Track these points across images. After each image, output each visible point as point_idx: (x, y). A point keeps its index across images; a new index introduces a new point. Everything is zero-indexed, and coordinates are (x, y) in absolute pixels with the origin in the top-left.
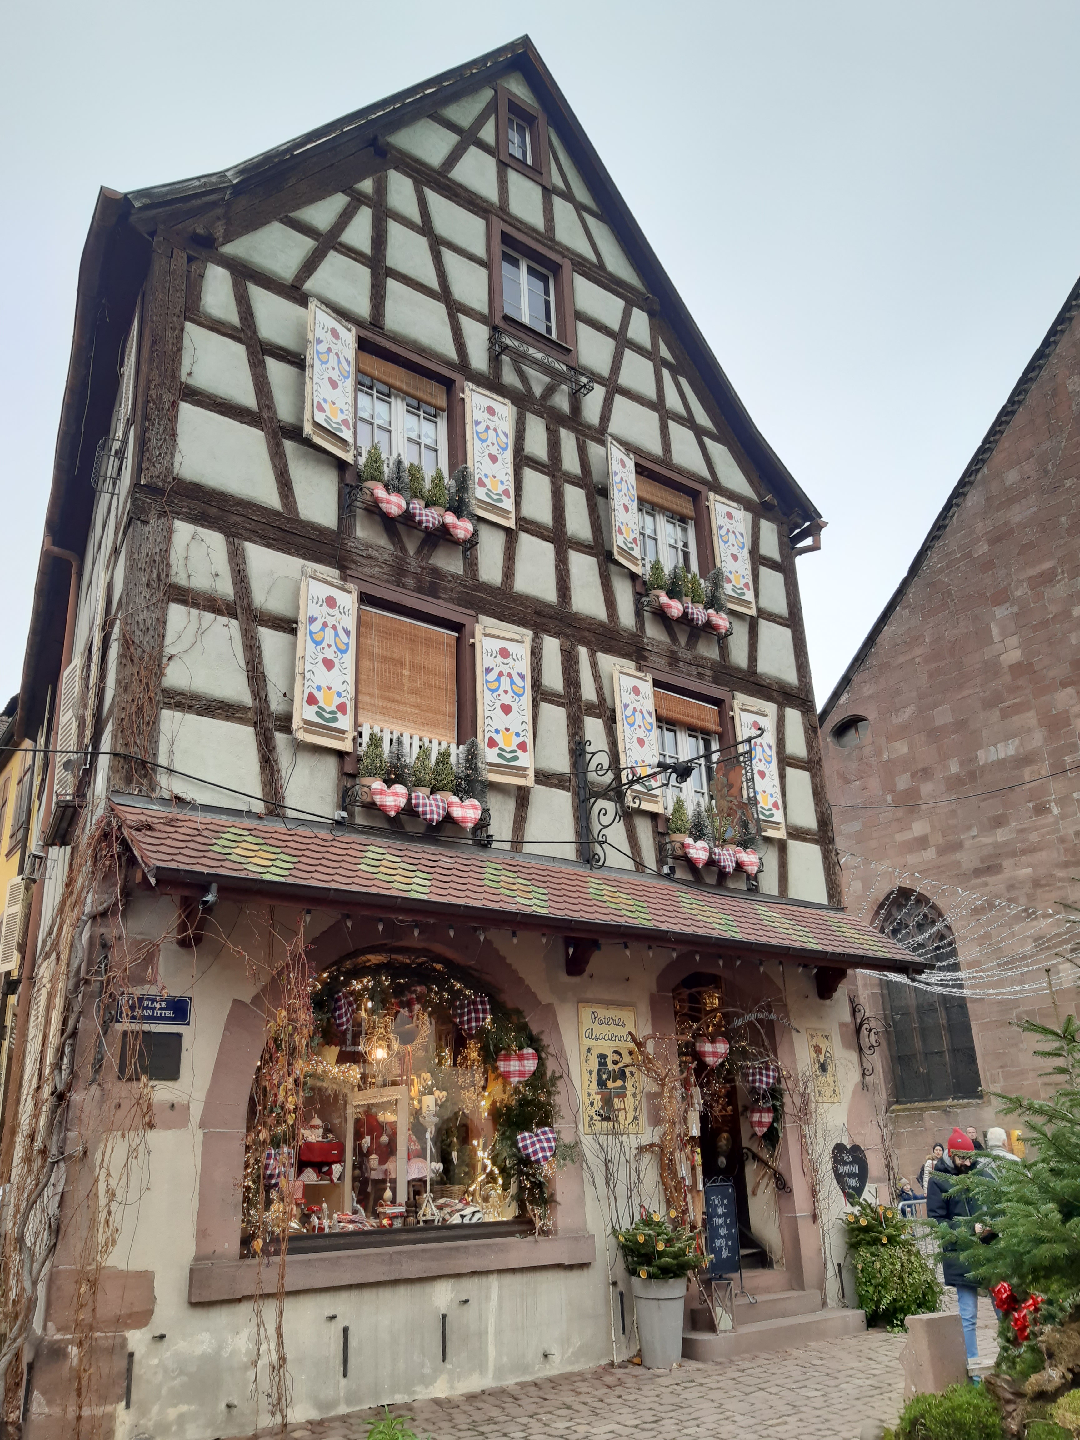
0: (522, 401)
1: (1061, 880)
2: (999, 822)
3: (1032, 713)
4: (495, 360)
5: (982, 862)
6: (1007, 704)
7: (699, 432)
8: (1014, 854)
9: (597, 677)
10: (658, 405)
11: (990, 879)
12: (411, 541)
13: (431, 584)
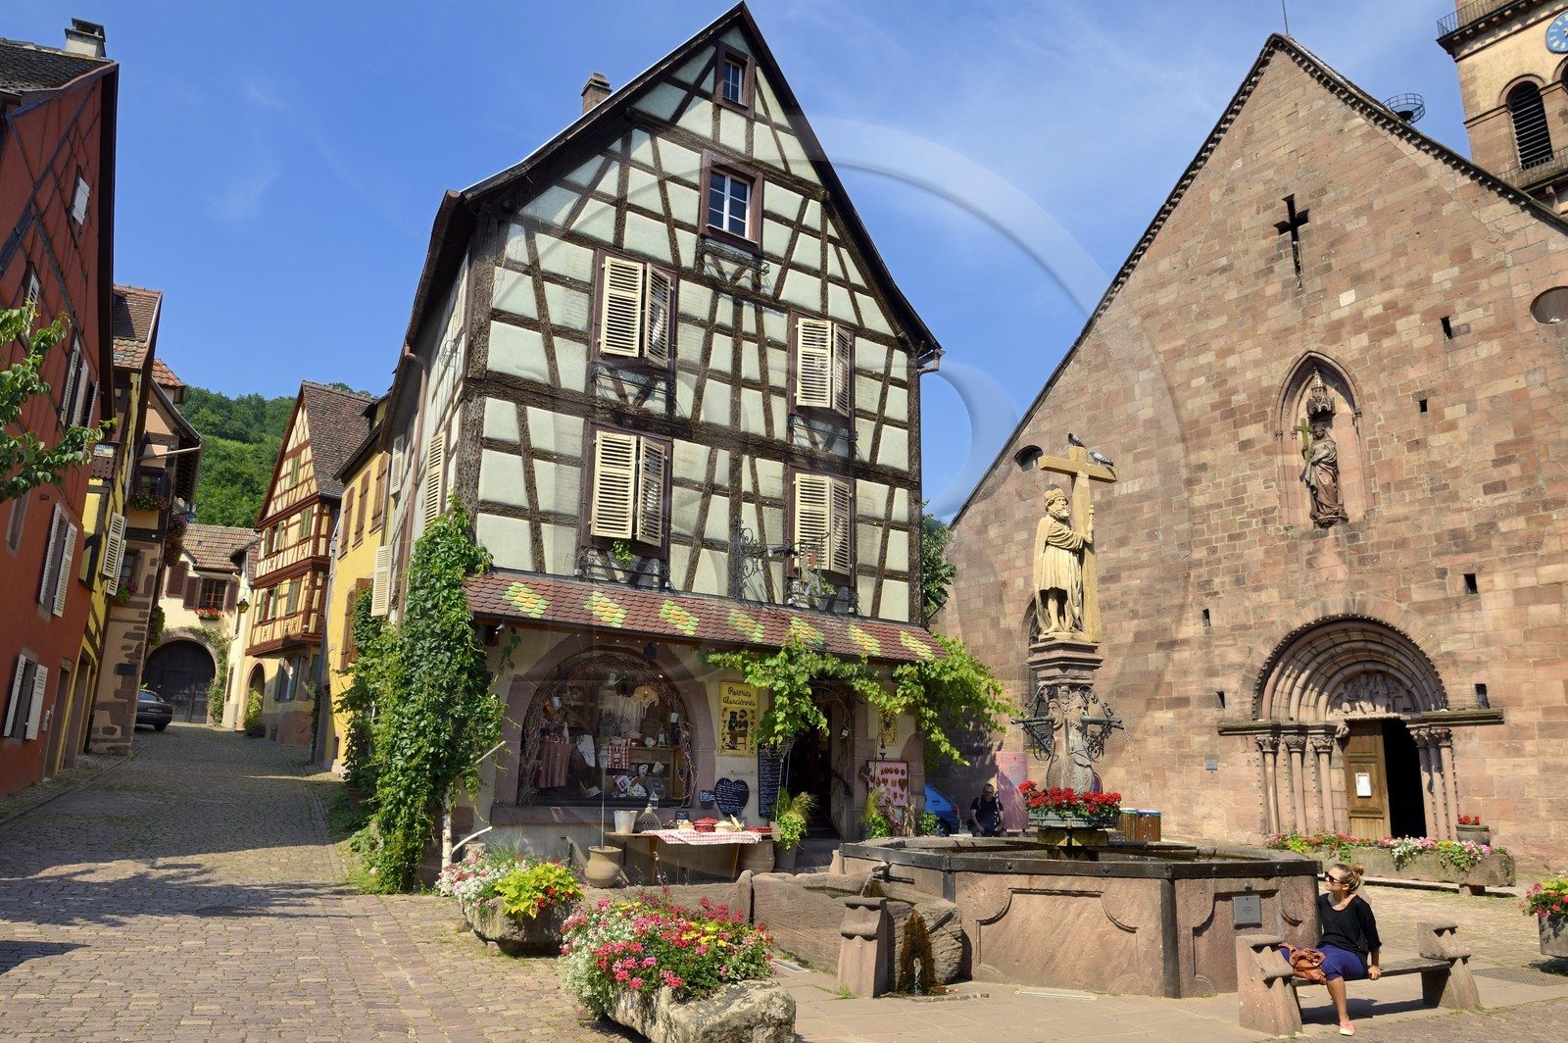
0: (717, 286)
1: (1158, 591)
2: (1122, 542)
3: (1154, 460)
4: (699, 258)
5: (1108, 572)
6: (1138, 450)
7: (853, 289)
8: (1129, 568)
9: (754, 474)
10: (820, 273)
11: (1112, 586)
12: (631, 394)
13: (643, 421)
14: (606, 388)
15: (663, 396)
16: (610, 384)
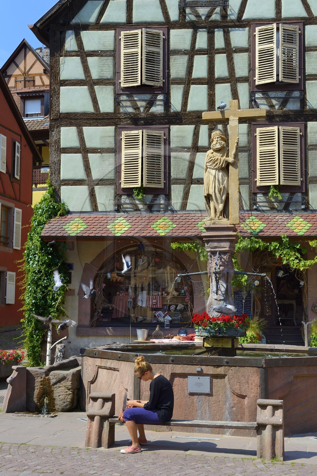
0: (195, 26)
4: (182, 12)
12: (142, 106)
13: (150, 120)
14: (126, 107)
15: (162, 103)
16: (128, 104)
